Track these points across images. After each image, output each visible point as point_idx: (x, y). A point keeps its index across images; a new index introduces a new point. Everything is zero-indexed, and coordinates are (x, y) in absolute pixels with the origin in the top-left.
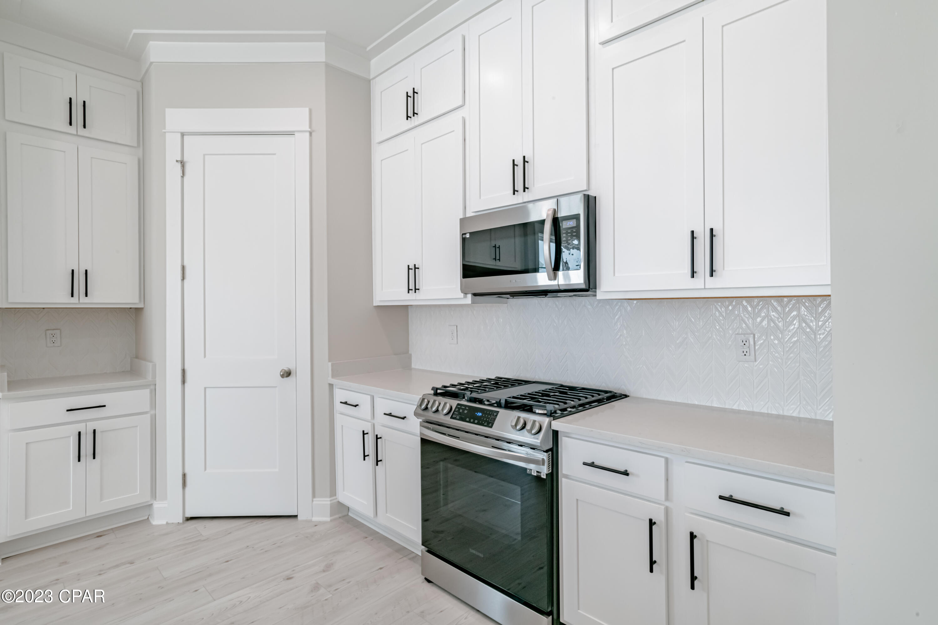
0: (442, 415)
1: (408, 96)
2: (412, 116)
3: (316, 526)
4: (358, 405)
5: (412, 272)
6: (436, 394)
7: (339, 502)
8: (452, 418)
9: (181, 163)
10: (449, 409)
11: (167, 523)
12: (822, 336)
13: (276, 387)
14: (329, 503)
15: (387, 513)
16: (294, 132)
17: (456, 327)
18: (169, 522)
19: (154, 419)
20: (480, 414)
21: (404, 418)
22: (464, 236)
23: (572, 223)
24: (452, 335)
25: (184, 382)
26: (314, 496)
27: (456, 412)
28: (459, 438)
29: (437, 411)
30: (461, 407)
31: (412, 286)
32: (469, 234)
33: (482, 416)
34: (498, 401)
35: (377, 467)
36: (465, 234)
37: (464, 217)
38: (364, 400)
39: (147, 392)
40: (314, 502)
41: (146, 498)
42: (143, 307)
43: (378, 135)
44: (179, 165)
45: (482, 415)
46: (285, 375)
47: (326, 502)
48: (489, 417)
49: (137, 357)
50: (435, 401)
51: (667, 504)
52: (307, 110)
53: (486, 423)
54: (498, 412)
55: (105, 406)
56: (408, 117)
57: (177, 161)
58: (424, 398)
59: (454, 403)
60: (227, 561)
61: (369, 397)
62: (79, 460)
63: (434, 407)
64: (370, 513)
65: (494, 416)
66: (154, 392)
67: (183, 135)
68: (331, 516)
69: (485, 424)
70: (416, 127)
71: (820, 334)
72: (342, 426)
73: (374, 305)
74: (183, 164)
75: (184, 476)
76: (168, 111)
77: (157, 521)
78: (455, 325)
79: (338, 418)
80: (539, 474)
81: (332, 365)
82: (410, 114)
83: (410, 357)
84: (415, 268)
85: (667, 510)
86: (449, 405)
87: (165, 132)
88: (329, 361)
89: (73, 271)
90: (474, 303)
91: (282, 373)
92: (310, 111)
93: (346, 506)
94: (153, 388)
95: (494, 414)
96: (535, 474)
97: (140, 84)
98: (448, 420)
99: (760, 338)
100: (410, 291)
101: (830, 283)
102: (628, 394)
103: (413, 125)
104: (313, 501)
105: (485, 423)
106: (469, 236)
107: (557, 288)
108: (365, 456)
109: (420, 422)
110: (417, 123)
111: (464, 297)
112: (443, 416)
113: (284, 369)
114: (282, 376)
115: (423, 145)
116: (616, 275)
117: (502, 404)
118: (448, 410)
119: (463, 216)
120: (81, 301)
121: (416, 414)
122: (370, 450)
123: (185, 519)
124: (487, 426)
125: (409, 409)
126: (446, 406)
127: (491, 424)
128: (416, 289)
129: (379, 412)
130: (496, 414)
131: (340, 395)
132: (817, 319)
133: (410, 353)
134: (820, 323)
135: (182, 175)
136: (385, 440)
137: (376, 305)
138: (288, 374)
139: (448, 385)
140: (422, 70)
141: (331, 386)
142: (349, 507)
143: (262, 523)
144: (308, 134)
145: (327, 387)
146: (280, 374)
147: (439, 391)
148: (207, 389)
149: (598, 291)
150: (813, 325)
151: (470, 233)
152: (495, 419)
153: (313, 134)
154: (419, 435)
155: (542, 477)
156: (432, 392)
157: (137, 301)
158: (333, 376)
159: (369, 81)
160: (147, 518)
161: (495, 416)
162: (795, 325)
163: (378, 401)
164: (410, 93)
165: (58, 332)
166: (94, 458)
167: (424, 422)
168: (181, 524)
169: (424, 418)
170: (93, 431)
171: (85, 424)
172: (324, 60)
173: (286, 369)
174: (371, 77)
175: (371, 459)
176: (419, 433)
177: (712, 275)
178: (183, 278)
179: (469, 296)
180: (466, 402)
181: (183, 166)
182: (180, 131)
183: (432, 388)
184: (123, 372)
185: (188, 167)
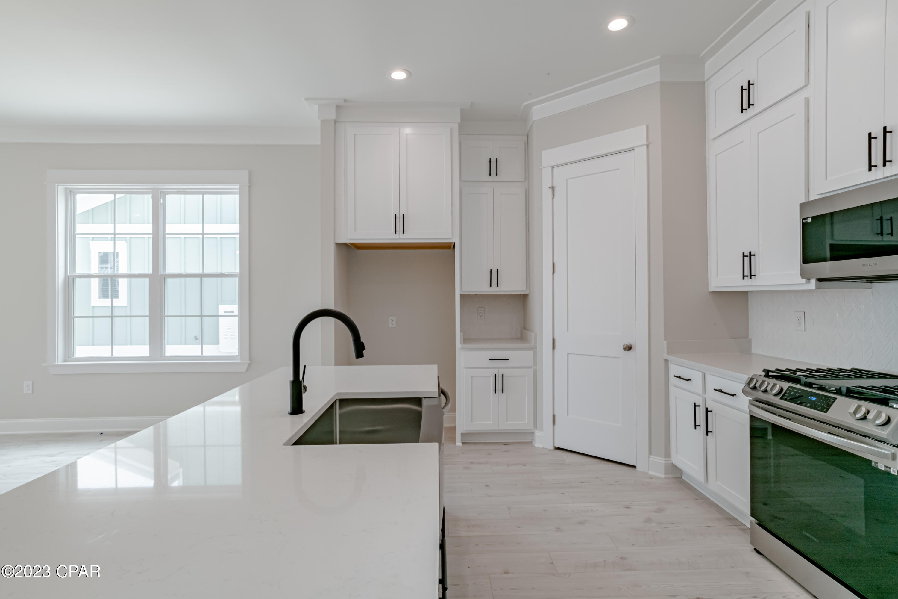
0: (771, 395)
1: (742, 89)
2: (747, 108)
3: (651, 478)
4: (690, 380)
5: (747, 259)
6: (767, 376)
7: (673, 464)
8: (781, 398)
9: (552, 188)
10: (779, 390)
11: (543, 448)
13: (620, 358)
14: (663, 462)
15: (717, 481)
16: (633, 147)
17: (803, 313)
18: (545, 447)
19: (535, 372)
20: (814, 398)
21: (733, 395)
22: (804, 221)
24: (799, 322)
25: (554, 348)
26: (650, 453)
27: (788, 394)
28: (790, 419)
29: (765, 391)
30: (793, 390)
31: (747, 273)
32: (810, 218)
33: (816, 401)
34: (838, 388)
35: (707, 436)
36: (806, 219)
37: (807, 201)
38: (696, 376)
39: (531, 353)
40: (650, 459)
41: (530, 427)
42: (528, 293)
43: (712, 132)
44: (551, 190)
45: (817, 399)
46: (627, 349)
47: (661, 461)
48: (825, 402)
49: (524, 328)
50: (763, 382)
52: (644, 127)
53: (820, 408)
54: (836, 398)
55: (508, 359)
56: (742, 110)
57: (549, 188)
58: (753, 377)
59: (786, 385)
60: (582, 482)
61: (700, 373)
62: (495, 393)
63: (763, 386)
64: (701, 478)
65: (830, 402)
66: (535, 354)
67: (553, 168)
68: (665, 474)
69: (818, 409)
70: (752, 117)
72: (676, 397)
73: (710, 291)
74: (553, 188)
75: (554, 416)
76: (544, 153)
77: (538, 444)
78: (803, 312)
79: (672, 389)
81: (668, 343)
82: (745, 106)
83: (750, 342)
84: (751, 255)
86: (780, 386)
87: (542, 168)
88: (665, 340)
89: (491, 270)
90: (819, 289)
91: (624, 347)
92: (647, 127)
93: (680, 469)
94: (534, 349)
95: (831, 400)
97: (526, 136)
98: (777, 400)
100: (745, 277)
103: (748, 117)
104: (649, 457)
105: (818, 407)
106: (810, 221)
108: (696, 426)
109: (749, 400)
110: (753, 114)
111: (806, 283)
112: (773, 396)
113: (626, 343)
114: (625, 349)
115: (759, 134)
117: (842, 391)
118: (777, 391)
119: (805, 199)
120: (495, 290)
121: (744, 392)
122: (701, 420)
123: (554, 448)
124: (822, 410)
125: (738, 387)
126: (775, 387)
127: (825, 409)
128: (751, 276)
129: (710, 387)
130: (833, 400)
131: (674, 370)
133: (750, 338)
135: (552, 197)
136: (715, 413)
137: (712, 291)
138: (630, 348)
139: (784, 369)
140: (759, 60)
141: (666, 361)
142: (682, 471)
143: (608, 465)
144: (645, 147)
145: (663, 362)
146: (623, 347)
147: (771, 374)
148: (569, 355)
151: (813, 218)
152: (831, 405)
153: (650, 146)
154: (748, 412)
156: (764, 374)
157: (524, 289)
158: (668, 353)
159: (703, 83)
160: (531, 441)
161: (832, 402)
163: (708, 377)
164: (745, 86)
165: (483, 309)
166: (503, 393)
167: (753, 400)
168: (552, 450)
169: (754, 397)
170: (502, 375)
171: (498, 369)
172: (659, 80)
173: (628, 344)
174: (706, 79)
175: (702, 430)
176: (748, 410)
178: (554, 272)
179: (813, 282)
180: (800, 386)
181: (553, 191)
182: (551, 165)
183: (764, 370)
184: (516, 338)
185: (556, 190)
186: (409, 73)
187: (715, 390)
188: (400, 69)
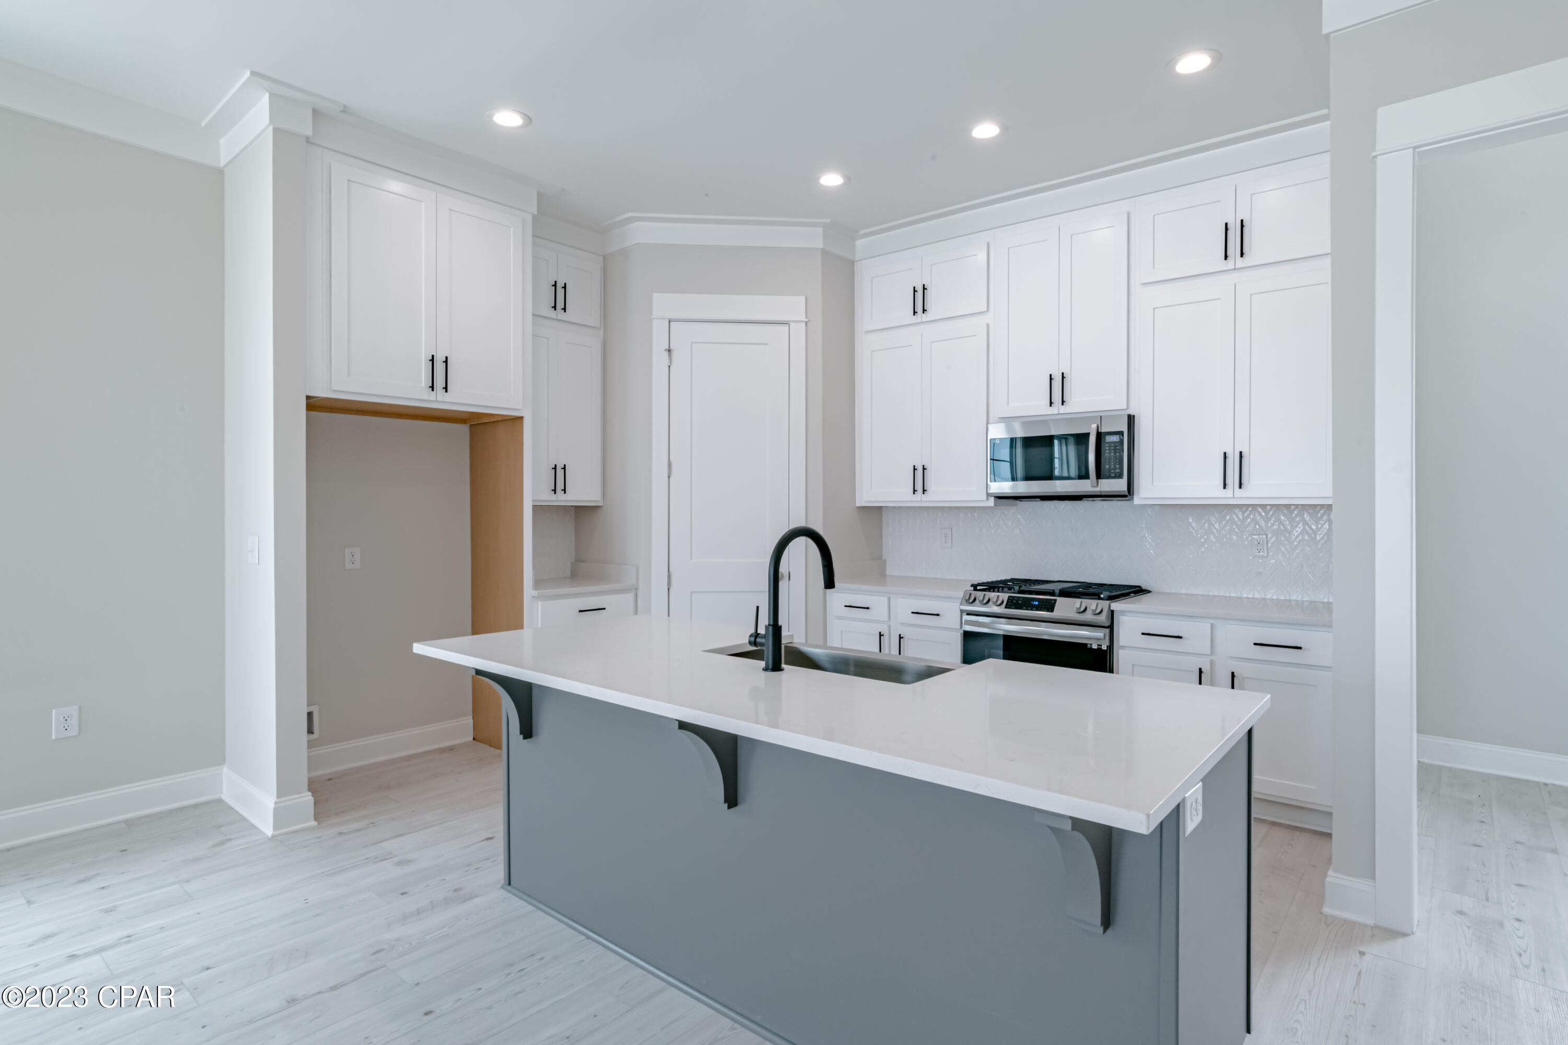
0: (994, 606)
1: (916, 291)
2: (920, 312)
4: (869, 607)
5: (919, 473)
6: (975, 589)
8: (1005, 607)
9: (668, 351)
10: (999, 601)
12: (1321, 536)
16: (789, 321)
17: (950, 530)
20: (1037, 603)
21: (937, 615)
22: (992, 441)
23: (1115, 438)
24: (945, 539)
25: (669, 586)
27: (1010, 603)
29: (988, 603)
30: (1013, 598)
31: (918, 488)
33: (1039, 604)
34: (1048, 591)
36: (994, 439)
38: (878, 602)
39: (630, 596)
42: (603, 505)
43: (867, 323)
44: (666, 354)
48: (1046, 604)
49: (582, 561)
50: (979, 595)
51: (1212, 658)
52: (803, 298)
54: (1056, 600)
55: (604, 609)
56: (915, 312)
57: (664, 349)
58: (966, 594)
59: (1003, 595)
61: (883, 598)
63: (985, 599)
66: (637, 597)
67: (670, 321)
69: (1044, 610)
70: (927, 324)
71: (1319, 535)
72: (843, 631)
73: (858, 505)
74: (670, 352)
76: (656, 296)
78: (949, 528)
79: (835, 624)
80: (1100, 647)
82: (919, 309)
83: (884, 563)
84: (924, 469)
85: (1212, 662)
86: (1001, 597)
87: (651, 319)
89: (555, 465)
90: (995, 507)
92: (807, 300)
95: (1051, 601)
96: (1096, 648)
97: (602, 258)
98: (1003, 610)
99: (1271, 538)
100: (916, 492)
101: (1331, 495)
102: (1150, 590)
103: (919, 321)
107: (1100, 494)
110: (927, 320)
111: (985, 500)
112: (996, 607)
115: (933, 343)
116: (1154, 484)
117: (1056, 594)
118: (1001, 602)
120: (562, 499)
122: (892, 648)
124: (1048, 612)
126: (995, 599)
127: (1052, 610)
128: (923, 491)
131: (843, 598)
132: (1317, 523)
133: (884, 558)
134: (1320, 526)
135: (669, 364)
136: (910, 638)
137: (860, 505)
144: (804, 324)
147: (979, 588)
148: (693, 594)
149: (1135, 497)
150: (1314, 527)
151: (1002, 439)
152: (1054, 606)
153: (808, 324)
154: (959, 628)
155: (1103, 648)
156: (972, 588)
157: (598, 499)
159: (852, 263)
161: (1053, 603)
162: (1300, 528)
163: (896, 602)
164: (919, 289)
169: (967, 612)
172: (821, 246)
174: (856, 259)
177: (1240, 487)
178: (670, 476)
179: (992, 499)
180: (1017, 594)
181: (670, 355)
182: (669, 318)
183: (972, 585)
184: (565, 578)
185: (674, 354)
186: (528, 119)
187: (913, 613)
188: (516, 111)
